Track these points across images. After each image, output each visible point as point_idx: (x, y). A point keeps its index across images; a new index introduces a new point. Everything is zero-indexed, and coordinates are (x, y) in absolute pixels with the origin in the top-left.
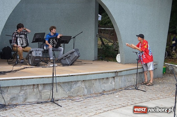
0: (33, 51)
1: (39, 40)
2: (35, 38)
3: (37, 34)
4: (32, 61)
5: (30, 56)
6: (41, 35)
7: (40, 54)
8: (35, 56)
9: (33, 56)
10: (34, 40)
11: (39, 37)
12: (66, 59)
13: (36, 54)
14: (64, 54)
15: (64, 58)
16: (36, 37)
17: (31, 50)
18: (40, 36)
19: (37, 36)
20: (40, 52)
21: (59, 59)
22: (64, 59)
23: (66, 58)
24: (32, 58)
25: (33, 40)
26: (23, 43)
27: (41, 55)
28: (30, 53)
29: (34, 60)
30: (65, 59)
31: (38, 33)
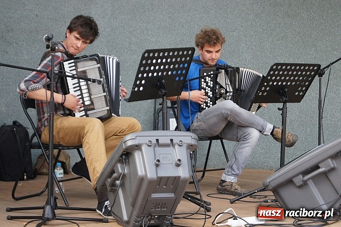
0: (138, 147)
1: (162, 86)
2: (142, 78)
3: (154, 51)
4: (133, 205)
5: (124, 175)
6: (176, 57)
7: (178, 165)
8: (151, 174)
9: (142, 179)
10: (141, 85)
11: (163, 71)
12: (311, 184)
13: (157, 166)
14: (282, 165)
15: (298, 180)
16: (150, 71)
17: (129, 143)
18: (169, 64)
19: (155, 65)
20: (181, 153)
21: (273, 185)
22: (300, 187)
23: (312, 178)
24: (131, 186)
25: (135, 85)
26: (91, 100)
27: (184, 172)
28: (120, 161)
29: (147, 200)
30: (305, 183)
31: (159, 51)
